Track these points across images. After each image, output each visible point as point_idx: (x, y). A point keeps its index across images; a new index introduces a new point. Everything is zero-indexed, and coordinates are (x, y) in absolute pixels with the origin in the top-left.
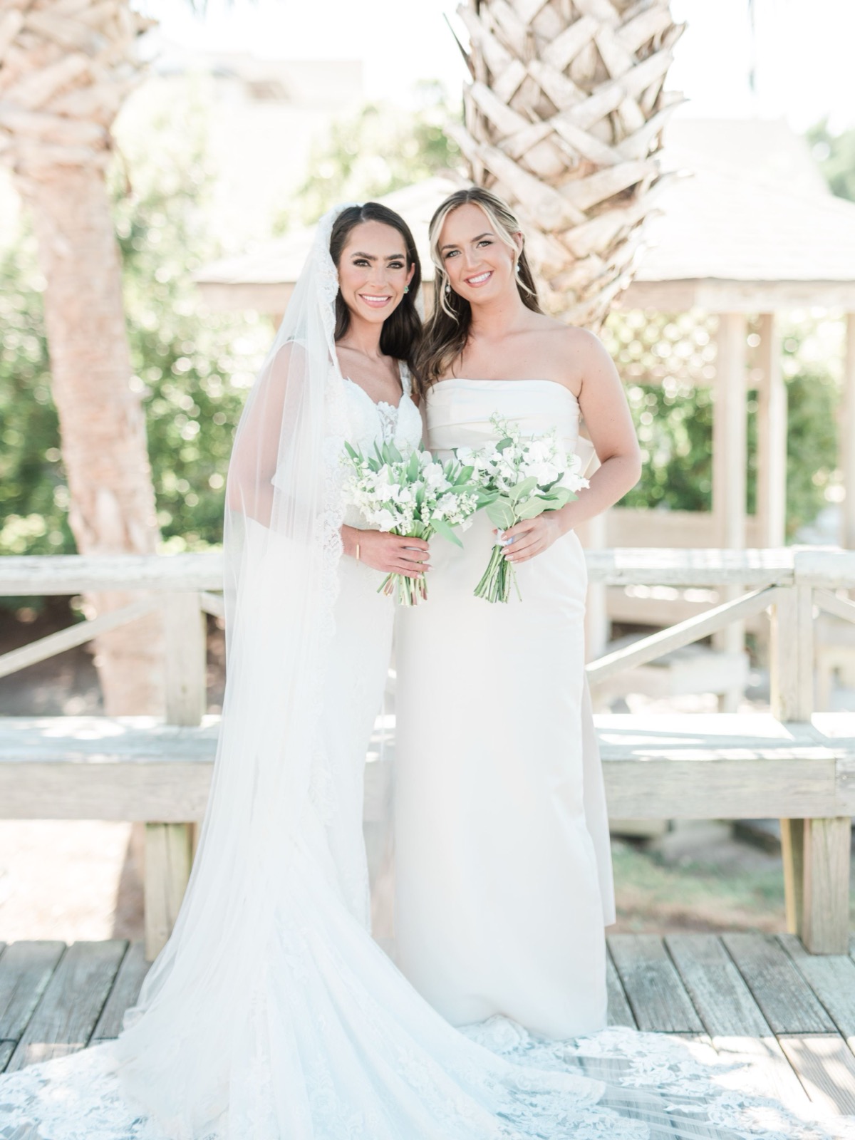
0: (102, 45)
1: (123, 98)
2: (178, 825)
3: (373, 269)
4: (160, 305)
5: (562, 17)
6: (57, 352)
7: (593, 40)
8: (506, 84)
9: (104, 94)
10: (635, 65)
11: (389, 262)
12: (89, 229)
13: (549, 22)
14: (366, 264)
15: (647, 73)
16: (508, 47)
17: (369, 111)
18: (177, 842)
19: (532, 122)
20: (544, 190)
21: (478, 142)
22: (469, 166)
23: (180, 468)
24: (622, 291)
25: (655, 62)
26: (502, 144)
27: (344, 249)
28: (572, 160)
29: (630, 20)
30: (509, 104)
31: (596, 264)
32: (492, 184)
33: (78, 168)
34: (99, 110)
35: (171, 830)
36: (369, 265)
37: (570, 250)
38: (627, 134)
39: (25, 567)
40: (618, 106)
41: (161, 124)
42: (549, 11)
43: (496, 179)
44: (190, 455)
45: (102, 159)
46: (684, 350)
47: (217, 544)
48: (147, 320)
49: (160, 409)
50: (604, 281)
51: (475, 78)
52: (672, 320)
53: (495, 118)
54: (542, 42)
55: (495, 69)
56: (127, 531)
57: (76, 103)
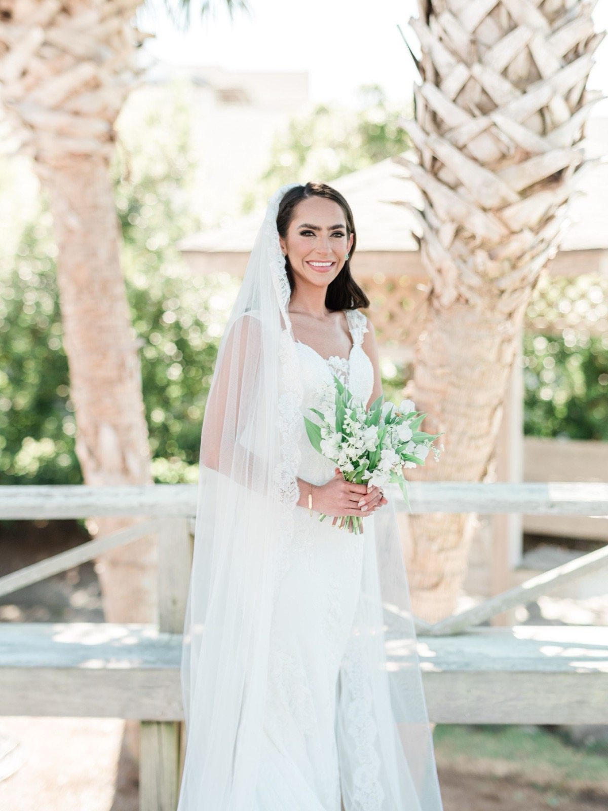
0: (108, 54)
1: (124, 98)
2: (169, 723)
3: (318, 238)
4: (151, 269)
5: (501, 28)
6: (68, 309)
7: (527, 46)
8: (452, 84)
9: (109, 95)
10: (562, 67)
11: (332, 231)
12: (95, 207)
13: (489, 32)
14: (311, 234)
15: (573, 75)
16: (454, 53)
17: (322, 111)
18: (168, 738)
19: (474, 116)
20: (485, 174)
21: (427, 134)
22: (419, 154)
23: (166, 403)
24: (549, 260)
25: (580, 65)
26: (448, 135)
27: (291, 221)
28: (508, 148)
29: (558, 29)
30: (454, 101)
31: (528, 238)
32: (440, 169)
33: (87, 156)
34: (105, 109)
35: (163, 728)
36: (314, 235)
37: (506, 225)
38: (556, 126)
39: (40, 495)
40: (548, 103)
41: (153, 121)
42: (489, 22)
43: (443, 165)
44: (175, 392)
45: (106, 149)
46: (582, 307)
47: (195, 464)
48: (140, 282)
49: (150, 354)
50: (534, 252)
51: (425, 79)
52: (571, 282)
53: (442, 113)
54: (483, 49)
55: (442, 71)
56: (124, 460)
57: (86, 102)
